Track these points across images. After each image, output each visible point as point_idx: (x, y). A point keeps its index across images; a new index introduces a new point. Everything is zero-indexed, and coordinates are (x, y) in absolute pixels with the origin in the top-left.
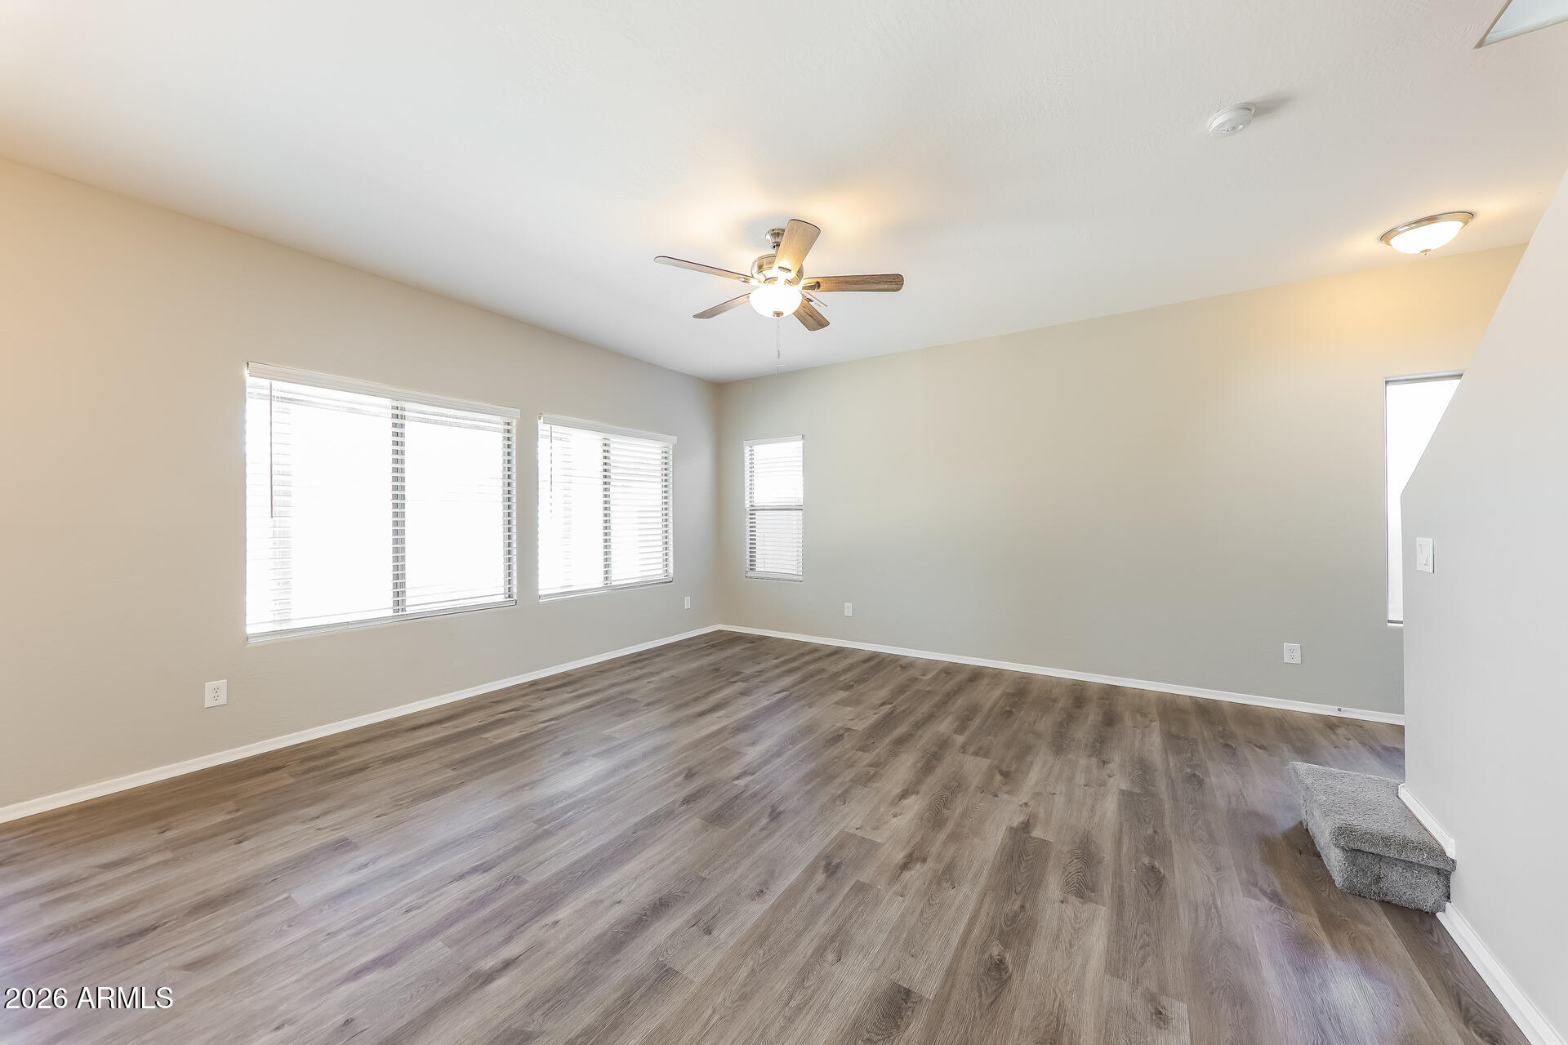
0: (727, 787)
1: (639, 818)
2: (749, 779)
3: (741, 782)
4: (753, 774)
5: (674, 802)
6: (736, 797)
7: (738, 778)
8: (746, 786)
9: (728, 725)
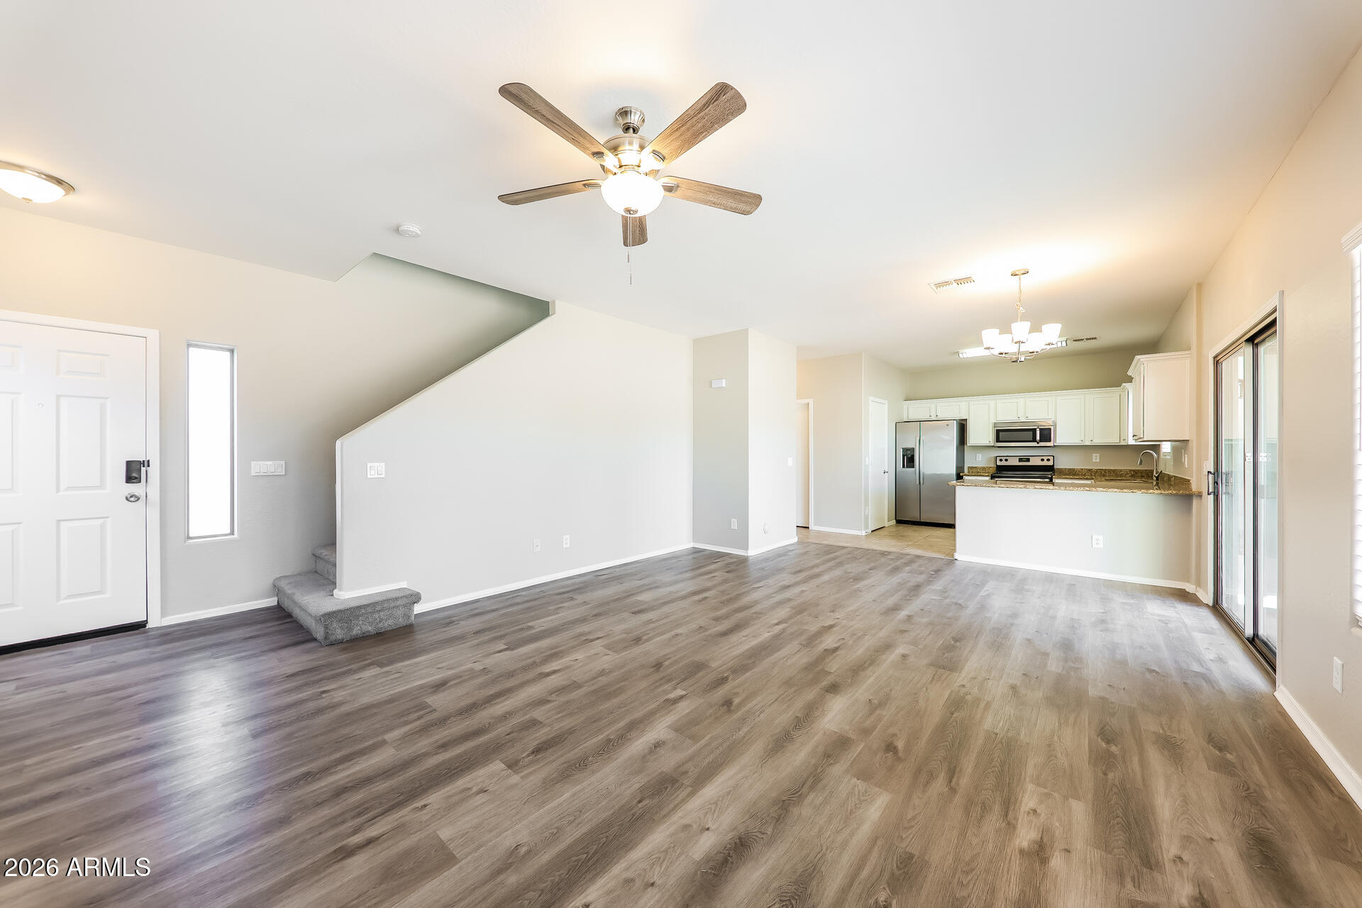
0: (691, 689)
1: (755, 670)
2: (672, 696)
3: (679, 692)
4: (666, 700)
5: (734, 679)
6: (684, 680)
7: (682, 697)
8: (675, 688)
9: (692, 794)
